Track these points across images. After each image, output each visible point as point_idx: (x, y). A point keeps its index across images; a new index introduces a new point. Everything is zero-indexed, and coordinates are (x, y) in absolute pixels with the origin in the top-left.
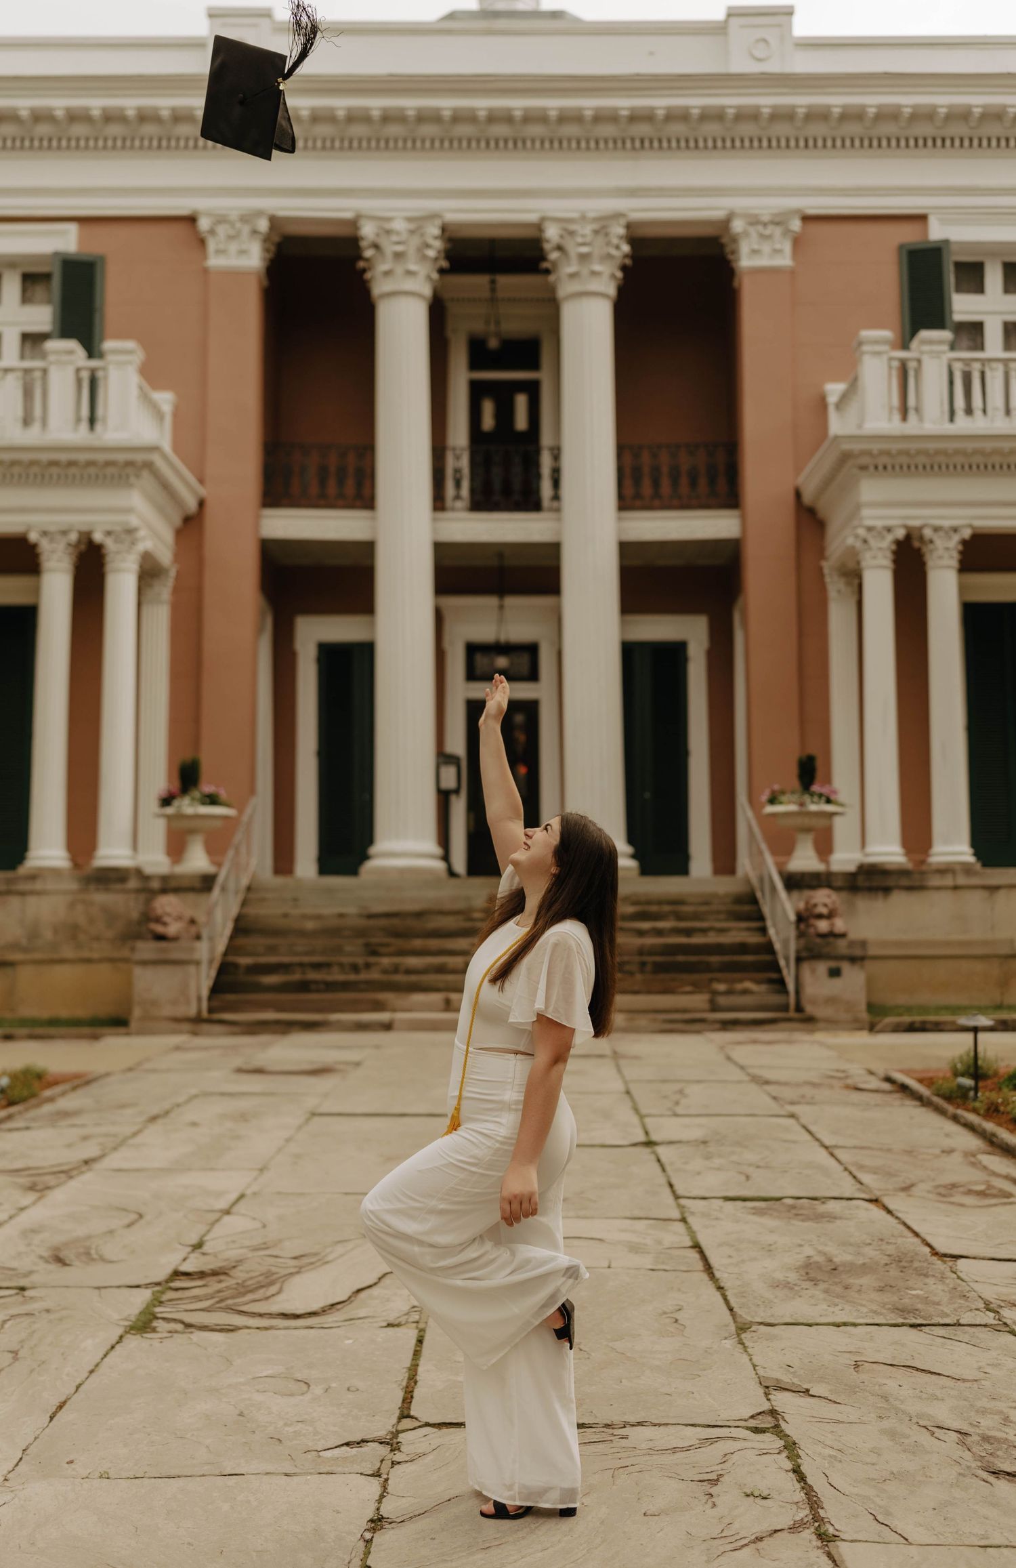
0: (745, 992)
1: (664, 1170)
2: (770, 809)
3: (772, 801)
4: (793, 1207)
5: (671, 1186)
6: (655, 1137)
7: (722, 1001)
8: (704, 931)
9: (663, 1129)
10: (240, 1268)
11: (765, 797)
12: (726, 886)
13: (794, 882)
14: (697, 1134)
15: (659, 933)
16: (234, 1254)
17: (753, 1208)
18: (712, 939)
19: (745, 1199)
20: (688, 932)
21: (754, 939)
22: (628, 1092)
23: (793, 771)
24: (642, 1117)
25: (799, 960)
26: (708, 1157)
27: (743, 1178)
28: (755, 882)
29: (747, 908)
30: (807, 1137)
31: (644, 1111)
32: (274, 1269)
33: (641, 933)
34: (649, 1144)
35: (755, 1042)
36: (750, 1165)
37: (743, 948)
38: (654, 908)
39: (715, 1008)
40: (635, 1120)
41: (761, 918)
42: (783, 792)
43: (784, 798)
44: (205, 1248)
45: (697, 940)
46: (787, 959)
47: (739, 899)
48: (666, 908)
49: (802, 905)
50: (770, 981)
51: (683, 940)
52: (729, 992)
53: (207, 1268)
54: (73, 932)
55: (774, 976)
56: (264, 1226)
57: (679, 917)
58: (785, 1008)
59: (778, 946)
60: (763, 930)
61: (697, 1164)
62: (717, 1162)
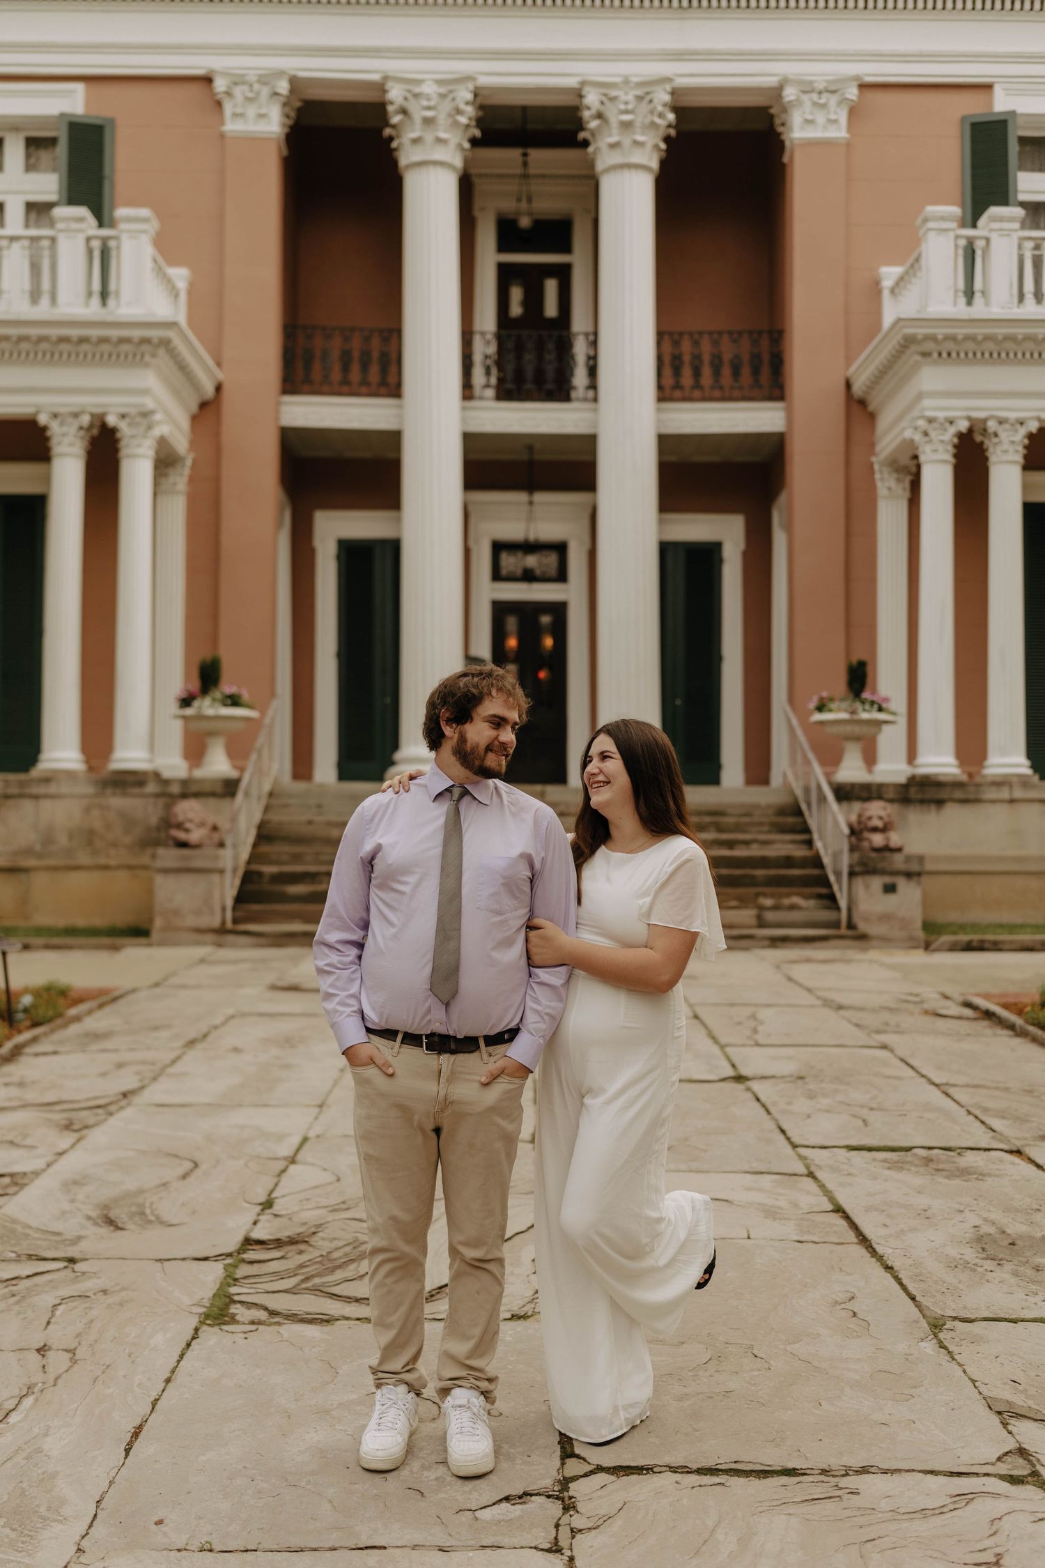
0: (793, 907)
1: (768, 1112)
2: (818, 716)
3: (821, 708)
5: (783, 1131)
6: (744, 1071)
7: (770, 916)
8: (747, 843)
9: (753, 1062)
11: (811, 705)
12: (761, 797)
13: (847, 794)
14: (788, 1068)
17: (885, 1161)
18: (755, 851)
19: (870, 1149)
20: (730, 844)
21: (800, 852)
22: (696, 1017)
24: (722, 1047)
25: (852, 874)
26: (811, 1096)
27: (860, 1123)
28: (798, 792)
29: (790, 820)
30: (911, 1073)
31: (723, 1040)
34: (739, 1079)
35: (808, 960)
36: (862, 1106)
37: (788, 862)
39: (762, 924)
40: (716, 1050)
41: (806, 830)
42: (832, 700)
43: (833, 706)
44: (278, 1209)
45: (739, 852)
46: (838, 874)
47: (781, 811)
48: (707, 819)
49: (856, 817)
50: (820, 896)
52: (776, 908)
54: (88, 837)
55: (824, 891)
57: (720, 828)
58: (836, 925)
59: (826, 860)
60: (809, 843)
61: (802, 1105)
62: (824, 1102)
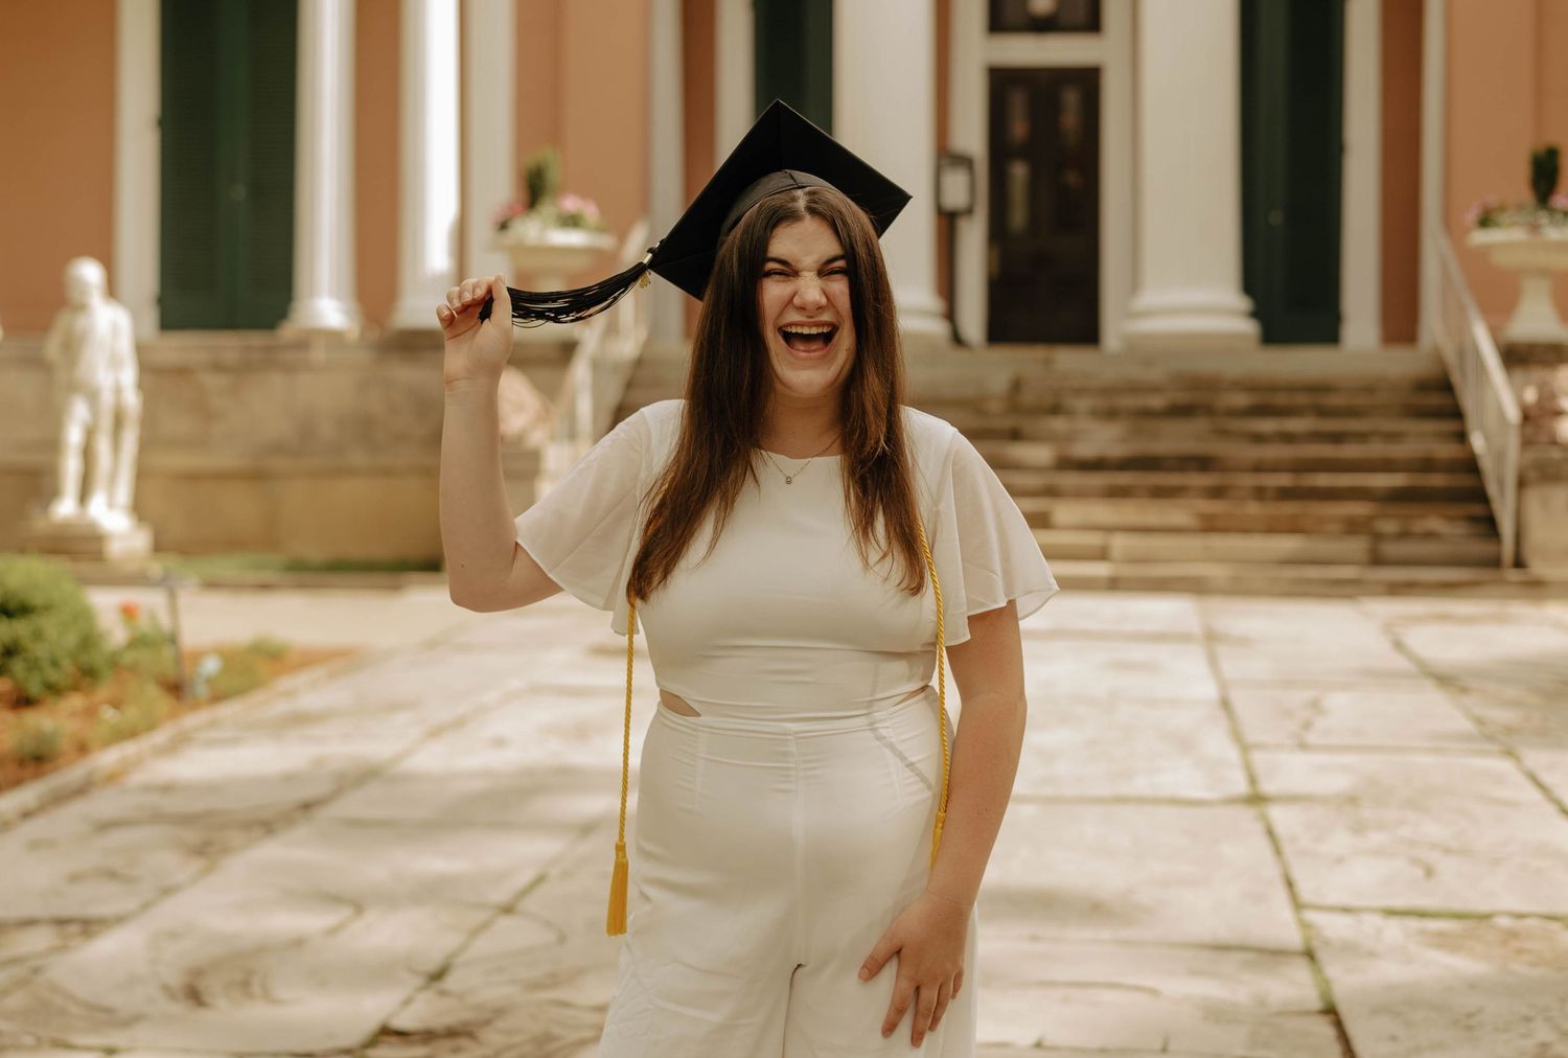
0: (1430, 535)
1: (1278, 851)
2: (1480, 237)
3: (1485, 222)
4: (1512, 935)
5: (1290, 884)
6: (1268, 787)
7: (1391, 549)
8: (1362, 437)
9: (1282, 773)
10: (500, 1024)
11: (1472, 216)
12: (1403, 364)
13: (1516, 357)
14: (1338, 783)
15: (1288, 438)
16: (494, 993)
17: (1441, 934)
18: (1376, 449)
19: (1422, 914)
20: (1337, 438)
21: (1445, 450)
22: (1225, 704)
23: (1522, 172)
24: (1245, 748)
25: (1522, 484)
26: (1359, 829)
27: (1419, 873)
28: (1451, 357)
29: (1435, 400)
30: (1534, 795)
31: (1252, 736)
32: (556, 1030)
33: (1258, 438)
34: (1256, 799)
35: (1444, 618)
36: (1434, 846)
37: (1427, 465)
38: (1281, 399)
39: (1377, 560)
40: (1233, 754)
41: (1457, 414)
42: (1502, 209)
43: (1505, 218)
44: (451, 982)
45: (1350, 451)
46: (1501, 483)
47: (1422, 386)
48: (1301, 399)
49: (1530, 395)
50: (1473, 519)
51: (1326, 451)
52: (1404, 535)
53: (438, 1022)
54: (364, 428)
55: (1477, 509)
56: (562, 939)
57: (1322, 412)
58: (1495, 563)
59: (1487, 464)
60: (1462, 437)
61: (1340, 841)
62: (1375, 838)
